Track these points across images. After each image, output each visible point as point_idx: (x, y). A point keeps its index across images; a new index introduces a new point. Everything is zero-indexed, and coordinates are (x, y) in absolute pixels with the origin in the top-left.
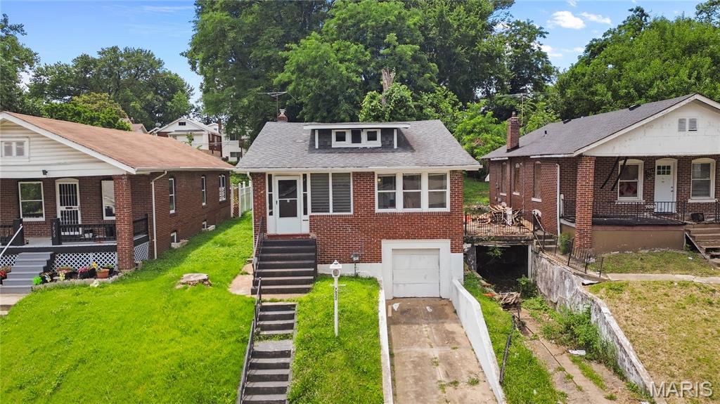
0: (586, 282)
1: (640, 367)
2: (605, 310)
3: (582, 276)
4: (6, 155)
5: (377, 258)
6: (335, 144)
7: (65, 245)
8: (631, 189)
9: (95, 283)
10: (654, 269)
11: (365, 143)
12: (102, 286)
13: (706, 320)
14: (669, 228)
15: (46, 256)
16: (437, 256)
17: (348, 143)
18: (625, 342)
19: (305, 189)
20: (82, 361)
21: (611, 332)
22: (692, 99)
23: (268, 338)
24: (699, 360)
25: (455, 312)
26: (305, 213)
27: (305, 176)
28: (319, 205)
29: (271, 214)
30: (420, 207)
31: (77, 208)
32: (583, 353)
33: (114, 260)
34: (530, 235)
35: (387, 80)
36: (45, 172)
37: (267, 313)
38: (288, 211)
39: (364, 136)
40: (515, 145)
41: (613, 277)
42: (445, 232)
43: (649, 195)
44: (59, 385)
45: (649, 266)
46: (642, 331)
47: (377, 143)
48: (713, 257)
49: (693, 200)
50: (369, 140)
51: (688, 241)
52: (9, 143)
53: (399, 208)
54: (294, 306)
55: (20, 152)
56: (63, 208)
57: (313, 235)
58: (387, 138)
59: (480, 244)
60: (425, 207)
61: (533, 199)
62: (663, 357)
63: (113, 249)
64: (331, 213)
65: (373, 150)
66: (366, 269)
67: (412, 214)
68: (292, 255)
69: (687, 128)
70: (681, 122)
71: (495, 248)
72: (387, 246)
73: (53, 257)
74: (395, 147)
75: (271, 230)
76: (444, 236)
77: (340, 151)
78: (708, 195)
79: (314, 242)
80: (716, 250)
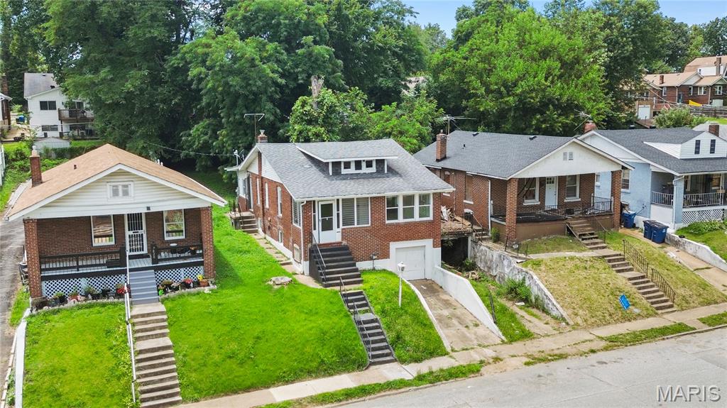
0: (519, 261)
1: (558, 306)
2: (535, 277)
3: (516, 258)
4: (114, 196)
5: (387, 256)
6: (344, 171)
7: (160, 264)
8: (531, 195)
9: (207, 290)
10: (553, 250)
11: (365, 170)
12: (213, 291)
13: (585, 278)
14: (556, 222)
15: (151, 274)
17: (352, 170)
18: (548, 293)
19: (338, 210)
21: (540, 289)
22: (571, 141)
26: (338, 227)
27: (338, 200)
28: (348, 220)
29: (315, 229)
30: (413, 218)
31: (142, 232)
32: (523, 304)
34: (469, 229)
35: (317, 85)
36: (148, 208)
37: (348, 298)
38: (327, 226)
39: (364, 165)
40: (444, 156)
41: (533, 257)
42: (430, 234)
43: (542, 198)
45: (550, 247)
46: (556, 287)
48: (583, 239)
49: (567, 200)
51: (568, 230)
52: (117, 186)
53: (401, 219)
54: (362, 292)
55: (126, 193)
57: (344, 243)
60: (417, 218)
61: (465, 201)
62: (568, 300)
63: (201, 263)
64: (356, 226)
66: (379, 264)
67: (409, 223)
68: (339, 258)
69: (568, 158)
70: (565, 154)
71: (448, 240)
72: (394, 246)
74: (386, 172)
75: (315, 242)
76: (429, 237)
77: (347, 176)
78: (575, 196)
79: (346, 248)
80: (584, 235)
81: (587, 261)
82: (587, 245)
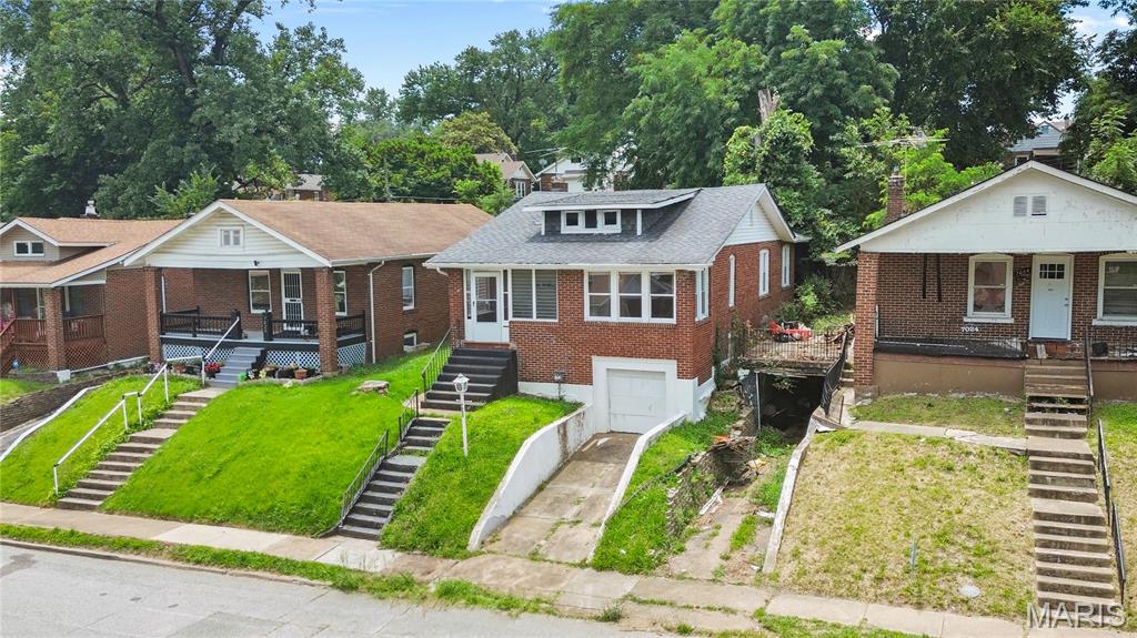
4: (225, 244)
5: (587, 379)
7: (275, 342)
8: (995, 301)
9: (289, 383)
11: (602, 228)
14: (999, 363)
15: (257, 352)
16: (664, 382)
17: (580, 228)
22: (1024, 167)
23: (409, 453)
26: (506, 318)
28: (521, 309)
30: (640, 316)
31: (299, 301)
33: (313, 361)
35: (767, 105)
36: (256, 263)
37: (420, 428)
39: (600, 219)
42: (669, 351)
43: (1022, 311)
47: (617, 228)
48: (1033, 409)
50: (606, 223)
52: (228, 231)
53: (615, 316)
54: (447, 423)
55: (237, 242)
56: (288, 300)
57: (513, 346)
58: (628, 222)
59: (767, 371)
60: (646, 317)
64: (534, 319)
65: (610, 238)
66: (572, 392)
67: (630, 325)
69: (1030, 210)
70: (1019, 202)
71: (782, 379)
72: (600, 365)
73: (264, 354)
74: (639, 232)
76: (668, 356)
79: (513, 355)
80: (1052, 400)
82: (1033, 422)
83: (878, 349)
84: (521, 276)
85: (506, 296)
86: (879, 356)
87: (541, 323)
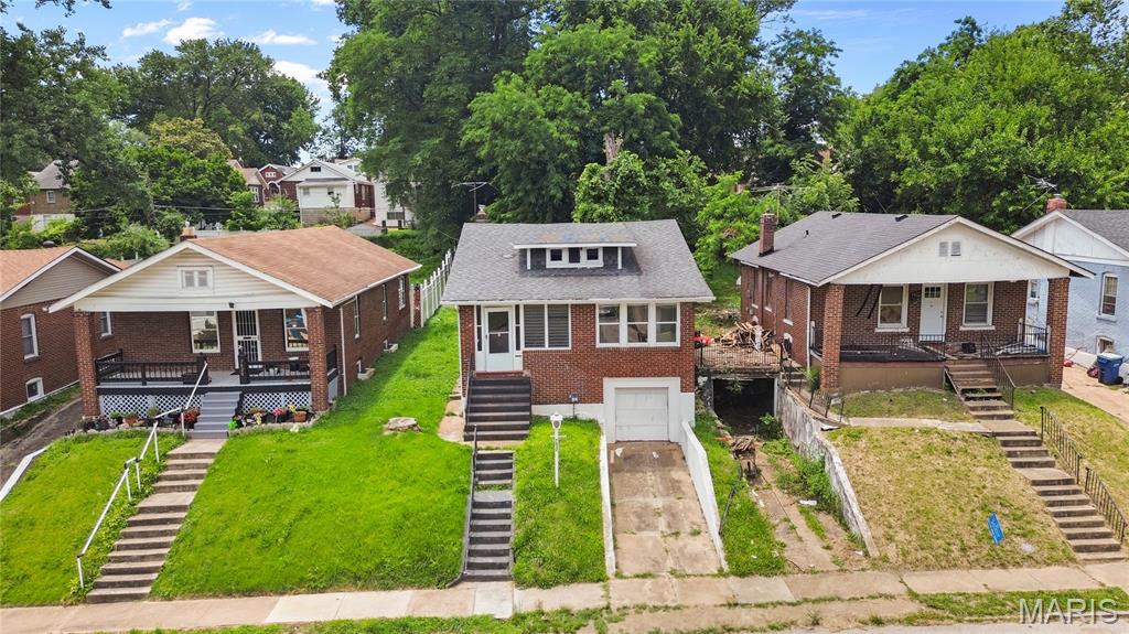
0: (826, 427)
1: (860, 518)
2: (836, 459)
3: (822, 421)
4: (187, 285)
5: (597, 397)
6: (550, 264)
7: (252, 384)
8: (894, 316)
9: (295, 427)
10: (901, 412)
11: (584, 262)
12: (304, 431)
13: (938, 470)
14: (927, 364)
15: (235, 397)
16: (665, 396)
17: (565, 263)
18: (850, 492)
19: (518, 322)
20: (307, 511)
21: (839, 482)
23: (486, 488)
24: (918, 512)
25: (684, 458)
26: (518, 348)
27: (517, 307)
28: (533, 339)
29: (480, 349)
30: (647, 342)
32: (813, 503)
33: (307, 400)
34: (776, 366)
35: (611, 147)
36: (232, 305)
37: (483, 462)
38: (498, 346)
39: (583, 255)
40: (769, 248)
41: (854, 422)
42: (674, 370)
43: (914, 321)
44: (289, 534)
45: (895, 408)
46: (870, 481)
47: (599, 263)
48: (968, 399)
49: (966, 327)
50: (589, 259)
51: (948, 380)
52: (189, 272)
53: (623, 342)
54: (511, 454)
55: (203, 283)
56: (241, 338)
57: (527, 373)
58: (610, 258)
59: (719, 377)
60: (652, 342)
61: (785, 321)
62: (884, 509)
63: (307, 388)
64: (547, 348)
65: (593, 272)
66: (585, 411)
67: (638, 349)
68: (505, 396)
69: (950, 251)
70: (943, 245)
71: (734, 382)
72: (610, 385)
73: (242, 397)
74: (620, 267)
75: (480, 368)
76: (673, 374)
77: (556, 272)
78: (985, 321)
79: (527, 382)
80: (974, 391)
81: (955, 439)
82: (973, 409)
83: (843, 359)
84: (533, 312)
85: (518, 329)
86: (844, 364)
87: (555, 351)
